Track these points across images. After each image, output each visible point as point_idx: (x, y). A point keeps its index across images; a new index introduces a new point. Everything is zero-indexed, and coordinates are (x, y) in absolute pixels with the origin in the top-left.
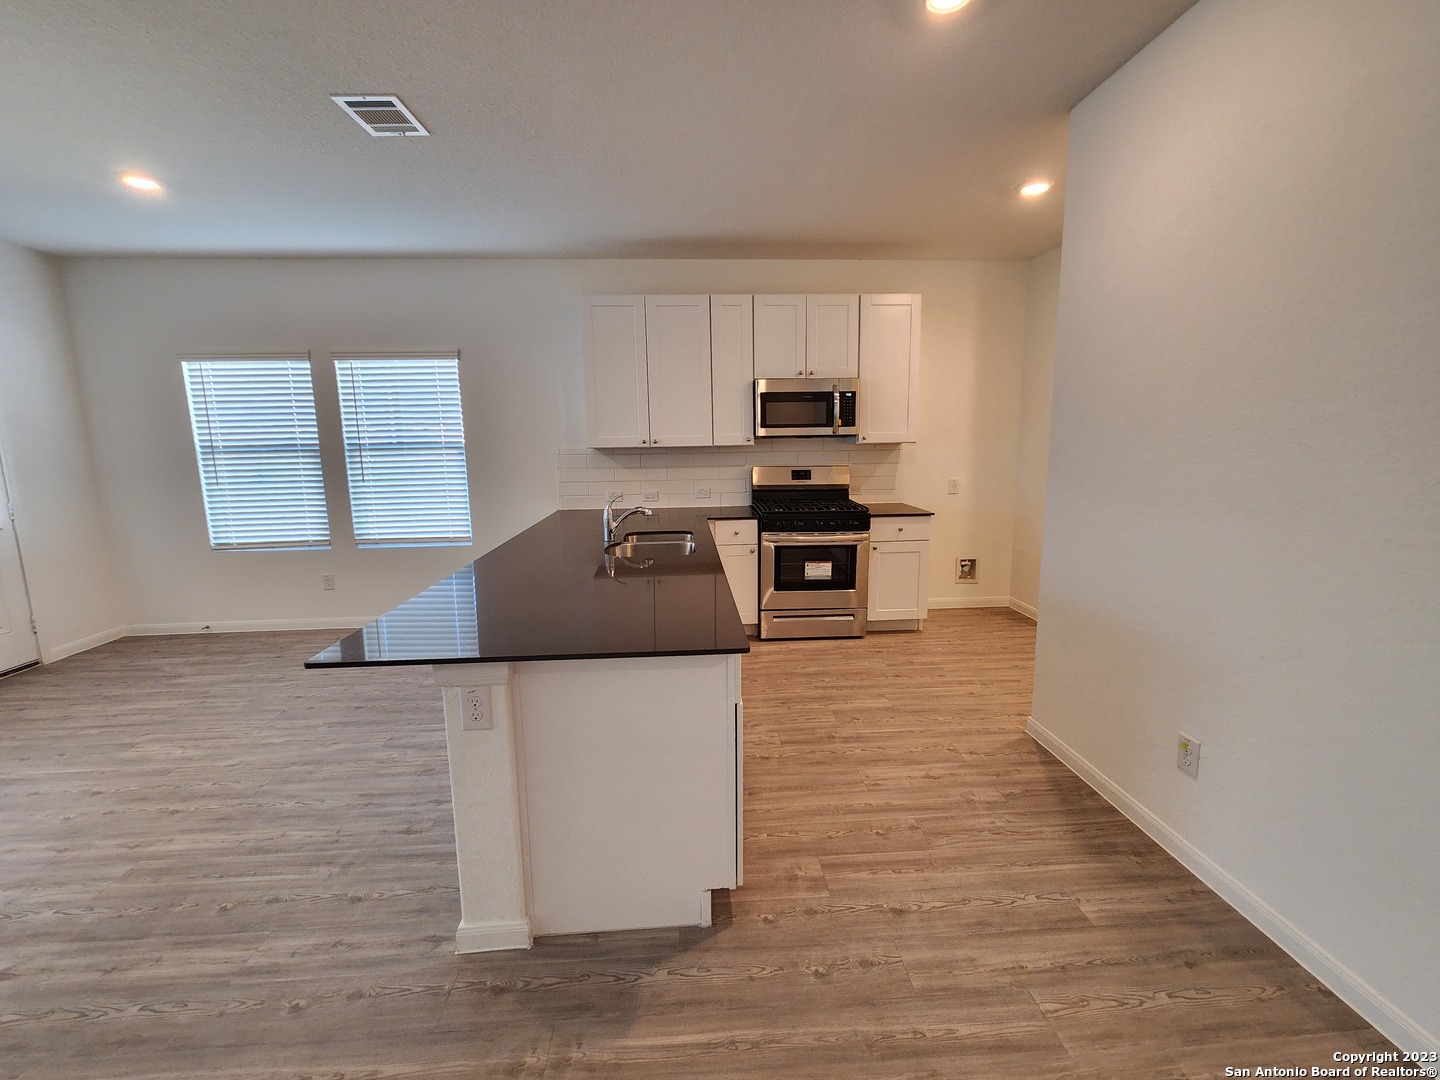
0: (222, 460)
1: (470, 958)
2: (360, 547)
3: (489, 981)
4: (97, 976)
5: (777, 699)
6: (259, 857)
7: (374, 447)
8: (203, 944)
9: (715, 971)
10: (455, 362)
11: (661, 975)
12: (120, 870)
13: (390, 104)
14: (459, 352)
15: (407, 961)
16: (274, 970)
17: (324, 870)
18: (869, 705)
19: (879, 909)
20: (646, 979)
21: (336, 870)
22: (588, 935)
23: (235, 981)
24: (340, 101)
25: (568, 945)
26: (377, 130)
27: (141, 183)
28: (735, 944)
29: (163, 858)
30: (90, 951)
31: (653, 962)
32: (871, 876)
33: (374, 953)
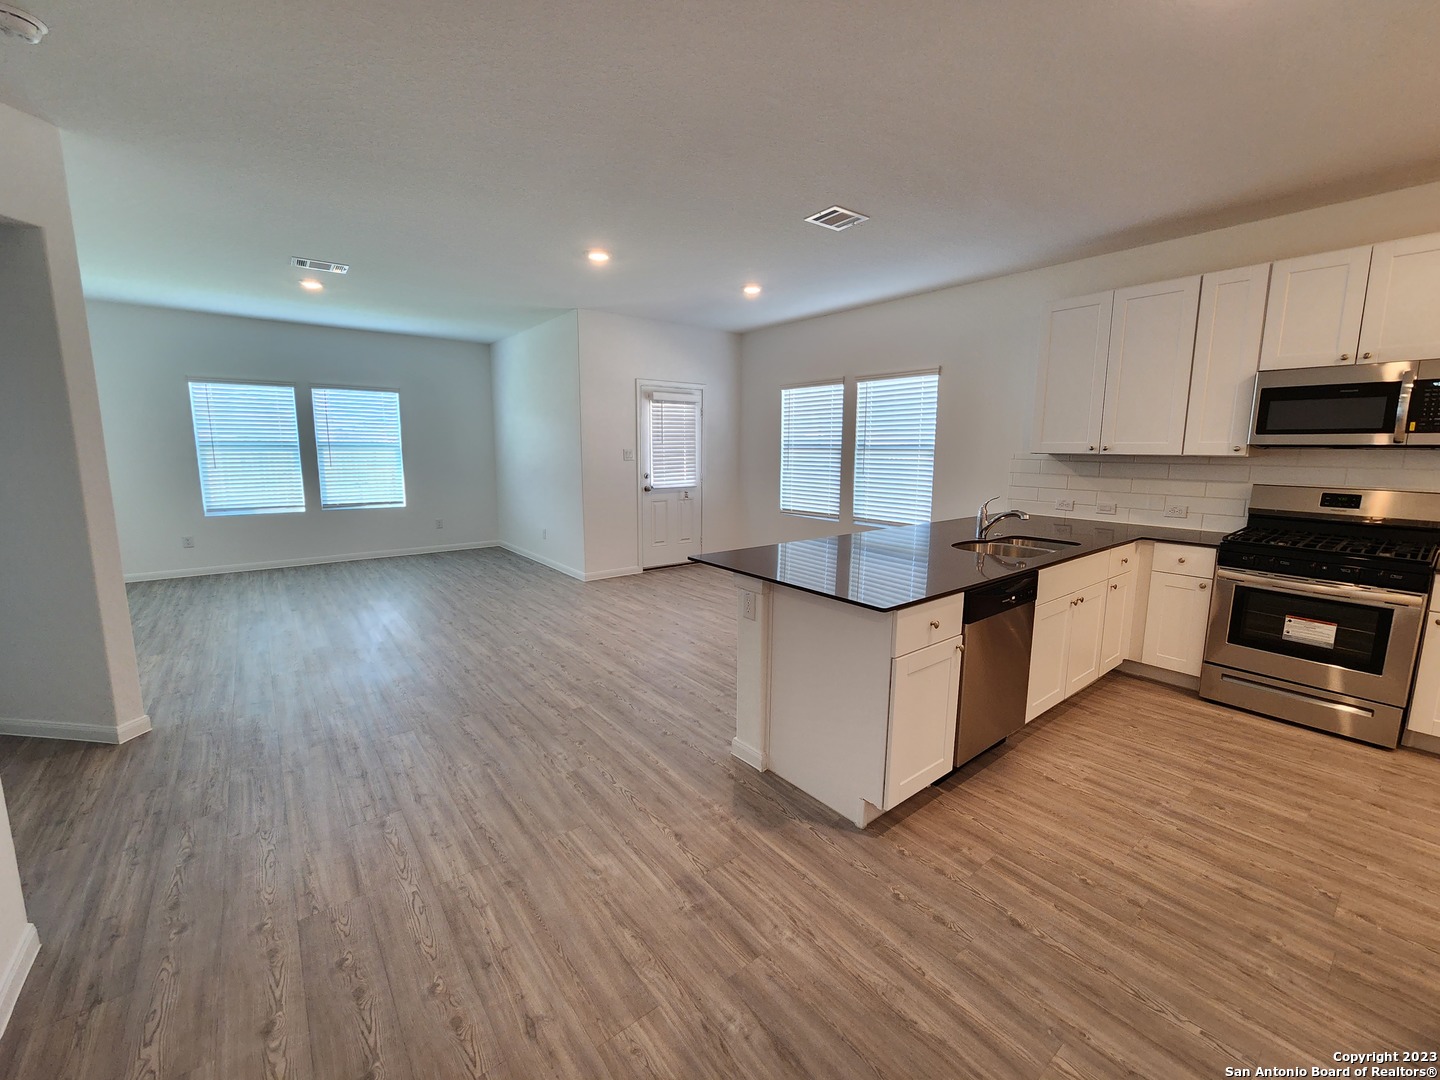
0: (793, 453)
1: (734, 759)
2: (856, 523)
3: (732, 771)
4: (628, 686)
5: (1134, 749)
6: (704, 676)
7: (874, 448)
8: (661, 695)
9: (836, 847)
10: (936, 378)
11: (806, 826)
12: (661, 655)
13: (835, 211)
14: (940, 368)
15: (711, 743)
16: (671, 717)
17: (718, 692)
18: (1262, 805)
19: (1002, 912)
20: (797, 822)
21: (722, 694)
22: (792, 785)
23: (658, 713)
24: (810, 220)
25: (781, 784)
26: (838, 227)
27: (752, 291)
28: (864, 846)
29: (675, 658)
30: (633, 678)
31: (809, 818)
32: (1028, 893)
33: (705, 733)
